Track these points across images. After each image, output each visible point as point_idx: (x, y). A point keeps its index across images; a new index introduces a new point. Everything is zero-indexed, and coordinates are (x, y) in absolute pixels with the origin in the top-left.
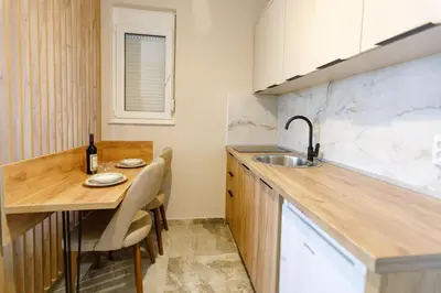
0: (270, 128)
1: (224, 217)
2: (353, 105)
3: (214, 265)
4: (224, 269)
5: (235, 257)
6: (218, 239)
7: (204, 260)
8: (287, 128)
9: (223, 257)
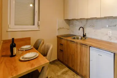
0: (68, 29)
1: (56, 59)
2: (93, 25)
3: (63, 73)
4: (66, 73)
5: (67, 69)
6: (59, 66)
7: (59, 74)
8: (79, 30)
9: (64, 70)
